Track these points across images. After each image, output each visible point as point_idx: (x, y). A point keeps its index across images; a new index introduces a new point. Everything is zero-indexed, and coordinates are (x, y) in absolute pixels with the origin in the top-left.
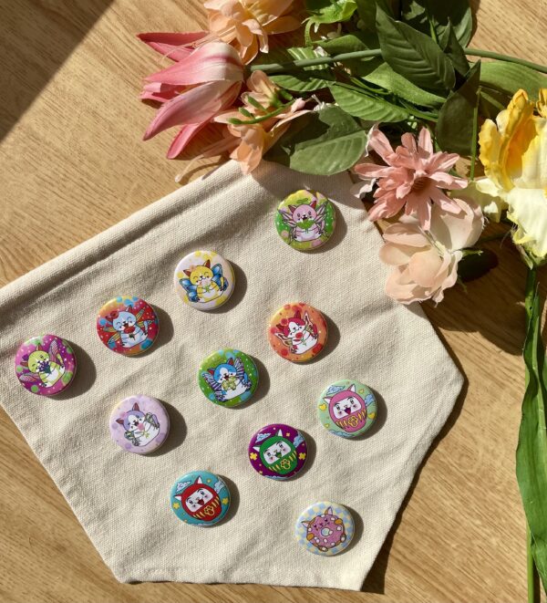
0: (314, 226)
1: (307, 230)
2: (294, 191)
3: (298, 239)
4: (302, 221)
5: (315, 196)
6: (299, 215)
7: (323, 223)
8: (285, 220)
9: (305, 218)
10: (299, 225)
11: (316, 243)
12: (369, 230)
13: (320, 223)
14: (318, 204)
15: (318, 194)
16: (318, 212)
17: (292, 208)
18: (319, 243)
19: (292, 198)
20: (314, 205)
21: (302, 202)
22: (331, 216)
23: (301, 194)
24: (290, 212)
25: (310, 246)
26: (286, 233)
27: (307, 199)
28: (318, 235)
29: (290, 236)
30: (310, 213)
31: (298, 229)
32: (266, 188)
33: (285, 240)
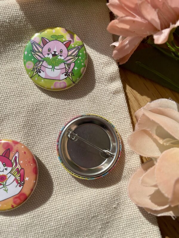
0: (62, 66)
1: (53, 68)
2: (53, 26)
3: (42, 74)
4: (50, 56)
5: (72, 37)
6: (49, 50)
7: (72, 66)
8: (33, 51)
9: (54, 55)
10: (47, 60)
11: (59, 85)
12: (116, 92)
13: (69, 65)
14: (72, 45)
15: (75, 36)
16: (70, 53)
17: (44, 42)
18: (62, 85)
19: (48, 33)
20: (67, 45)
21: (57, 38)
22: (82, 62)
23: (59, 31)
24: (41, 44)
25: (52, 86)
26: (31, 65)
27: (62, 37)
28: (63, 77)
29: (34, 69)
30: (61, 51)
31: (45, 64)
32: (25, 14)
33: (28, 71)
